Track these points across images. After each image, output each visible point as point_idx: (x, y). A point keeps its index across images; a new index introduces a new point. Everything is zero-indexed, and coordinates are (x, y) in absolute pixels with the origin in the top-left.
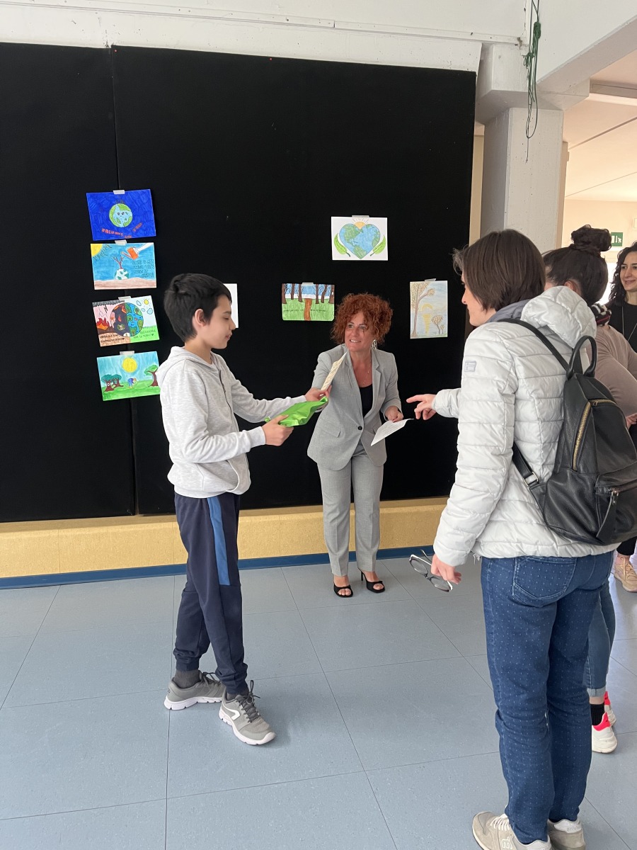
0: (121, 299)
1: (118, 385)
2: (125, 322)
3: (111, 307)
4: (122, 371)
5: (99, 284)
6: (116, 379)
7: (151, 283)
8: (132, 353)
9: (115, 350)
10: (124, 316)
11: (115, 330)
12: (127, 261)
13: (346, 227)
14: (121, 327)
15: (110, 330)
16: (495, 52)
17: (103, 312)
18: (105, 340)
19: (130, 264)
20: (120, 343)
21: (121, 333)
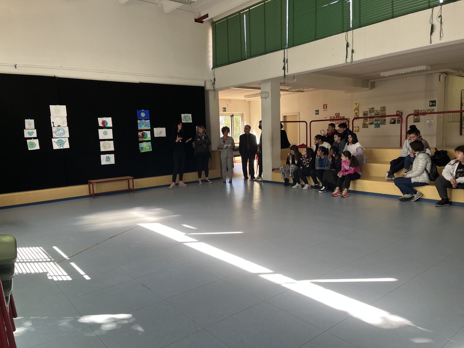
0: (143, 131)
1: (143, 149)
2: (144, 136)
3: (141, 133)
4: (143, 146)
5: (139, 128)
6: (142, 148)
7: (149, 128)
8: (145, 142)
9: (142, 142)
10: (143, 135)
11: (142, 137)
12: (144, 124)
13: (184, 116)
14: (143, 137)
15: (141, 137)
16: (207, 82)
17: (140, 134)
18: (140, 139)
19: (145, 124)
20: (142, 140)
21: (143, 138)
